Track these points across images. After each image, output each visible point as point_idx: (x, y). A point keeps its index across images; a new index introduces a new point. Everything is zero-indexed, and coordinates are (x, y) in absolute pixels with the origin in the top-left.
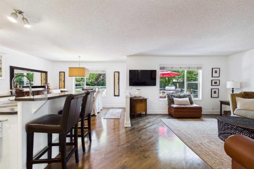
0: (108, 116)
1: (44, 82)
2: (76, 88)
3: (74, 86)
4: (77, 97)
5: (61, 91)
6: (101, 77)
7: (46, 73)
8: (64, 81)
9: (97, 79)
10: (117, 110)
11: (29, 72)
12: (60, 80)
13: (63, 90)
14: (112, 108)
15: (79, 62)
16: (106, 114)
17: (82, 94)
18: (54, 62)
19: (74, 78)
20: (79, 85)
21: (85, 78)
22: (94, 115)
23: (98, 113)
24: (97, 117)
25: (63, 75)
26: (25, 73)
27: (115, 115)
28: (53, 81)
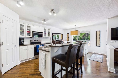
0: (92, 58)
1: (62, 38)
2: (74, 41)
3: (73, 40)
4: (74, 47)
5: (68, 42)
6: (86, 35)
7: (62, 34)
8: (69, 38)
9: (83, 37)
10: (98, 55)
11: (58, 35)
12: (67, 37)
13: (68, 41)
14: (94, 53)
15: (75, 28)
16: (91, 57)
17: (77, 45)
18: (65, 30)
19: (73, 36)
20: (75, 39)
21: (78, 36)
22: (83, 56)
23: (85, 55)
24: (85, 57)
25: (68, 35)
26: (57, 35)
27: (97, 59)
28: (65, 38)
